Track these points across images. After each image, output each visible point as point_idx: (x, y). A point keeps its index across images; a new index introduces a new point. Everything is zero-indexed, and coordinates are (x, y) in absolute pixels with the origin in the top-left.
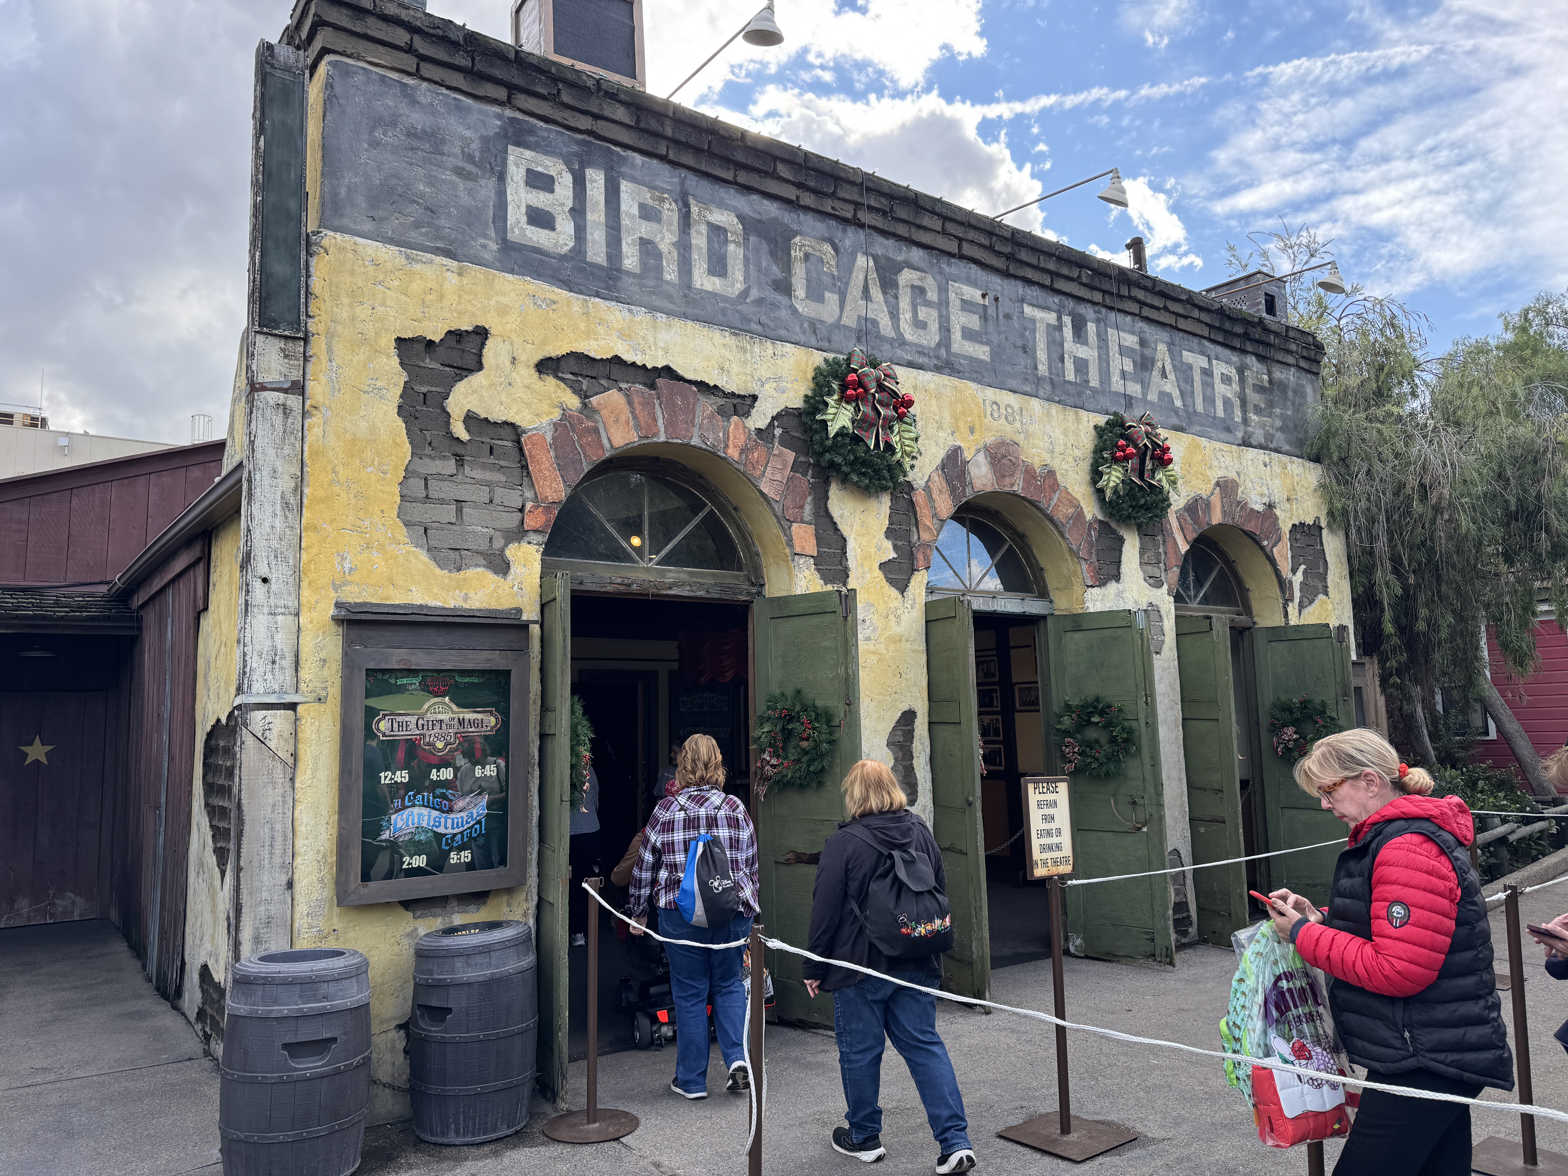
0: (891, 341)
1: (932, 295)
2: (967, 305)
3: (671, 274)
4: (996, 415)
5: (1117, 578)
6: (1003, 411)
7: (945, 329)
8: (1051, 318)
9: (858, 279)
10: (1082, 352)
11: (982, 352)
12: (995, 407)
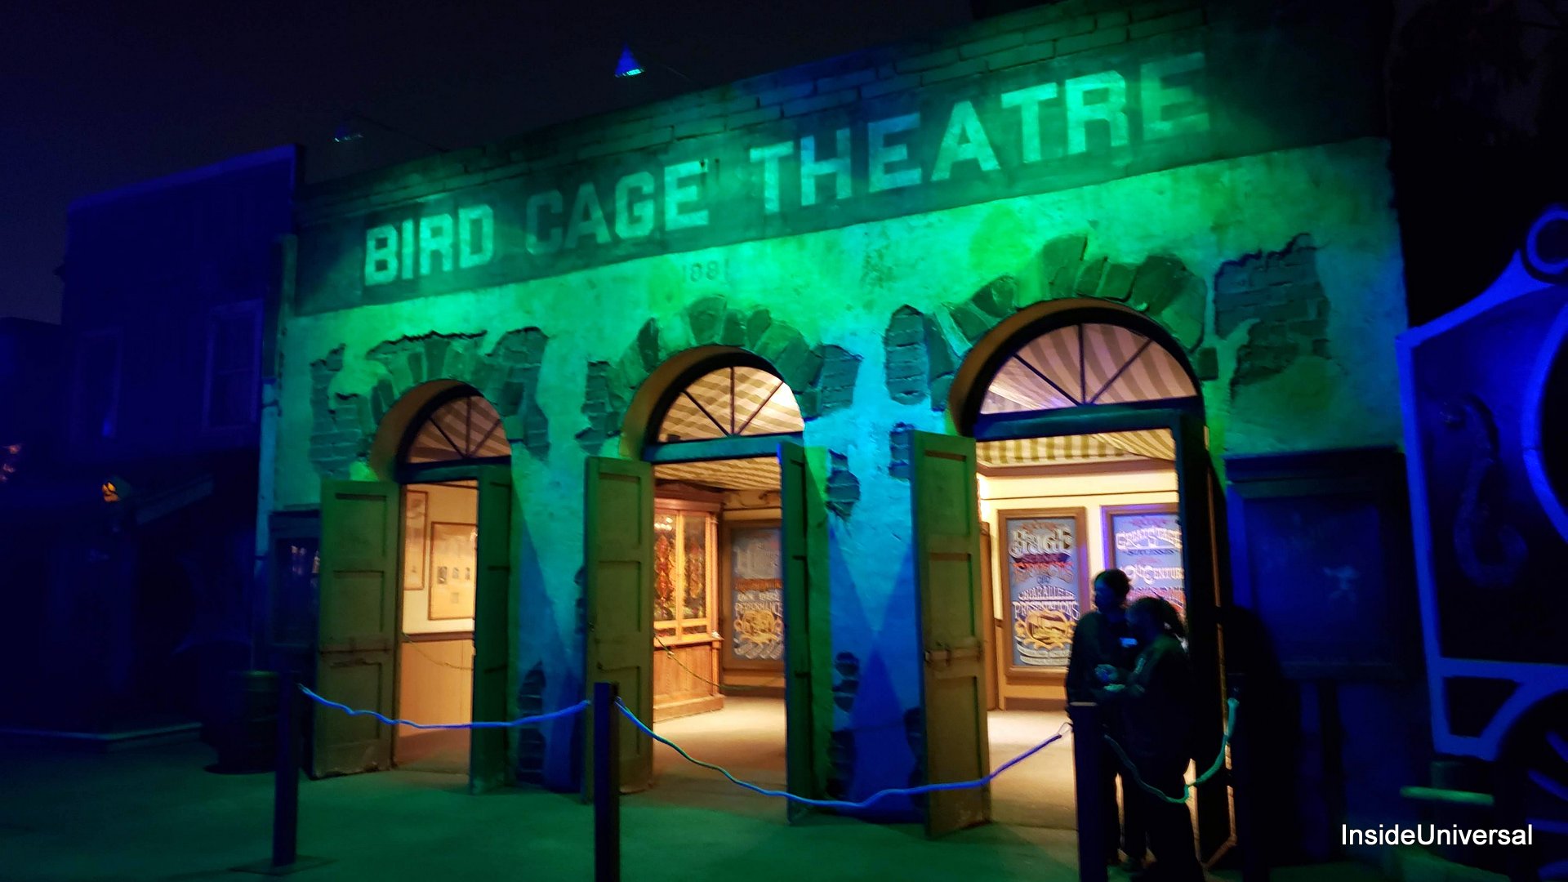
0: (605, 246)
1: (648, 188)
2: (683, 182)
3: (447, 266)
4: (696, 276)
5: (848, 402)
6: (705, 270)
7: (660, 213)
8: (785, 149)
9: (579, 207)
10: (826, 168)
11: (700, 219)
12: (696, 269)
